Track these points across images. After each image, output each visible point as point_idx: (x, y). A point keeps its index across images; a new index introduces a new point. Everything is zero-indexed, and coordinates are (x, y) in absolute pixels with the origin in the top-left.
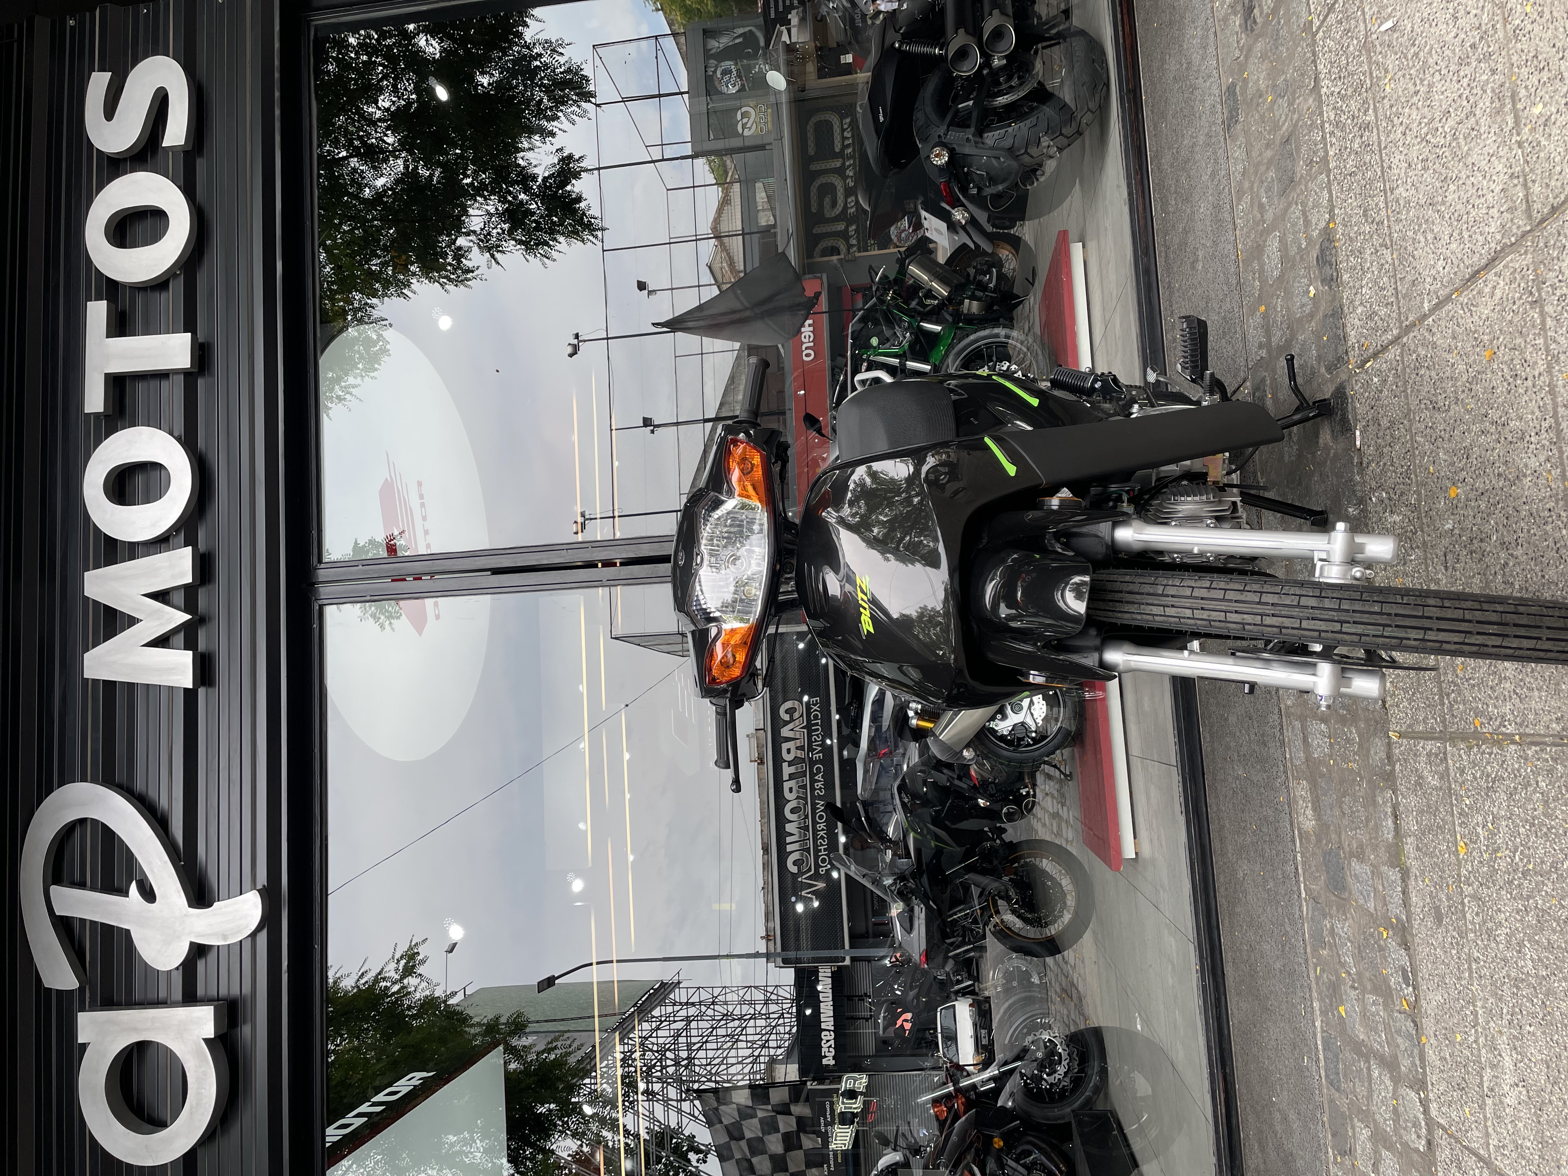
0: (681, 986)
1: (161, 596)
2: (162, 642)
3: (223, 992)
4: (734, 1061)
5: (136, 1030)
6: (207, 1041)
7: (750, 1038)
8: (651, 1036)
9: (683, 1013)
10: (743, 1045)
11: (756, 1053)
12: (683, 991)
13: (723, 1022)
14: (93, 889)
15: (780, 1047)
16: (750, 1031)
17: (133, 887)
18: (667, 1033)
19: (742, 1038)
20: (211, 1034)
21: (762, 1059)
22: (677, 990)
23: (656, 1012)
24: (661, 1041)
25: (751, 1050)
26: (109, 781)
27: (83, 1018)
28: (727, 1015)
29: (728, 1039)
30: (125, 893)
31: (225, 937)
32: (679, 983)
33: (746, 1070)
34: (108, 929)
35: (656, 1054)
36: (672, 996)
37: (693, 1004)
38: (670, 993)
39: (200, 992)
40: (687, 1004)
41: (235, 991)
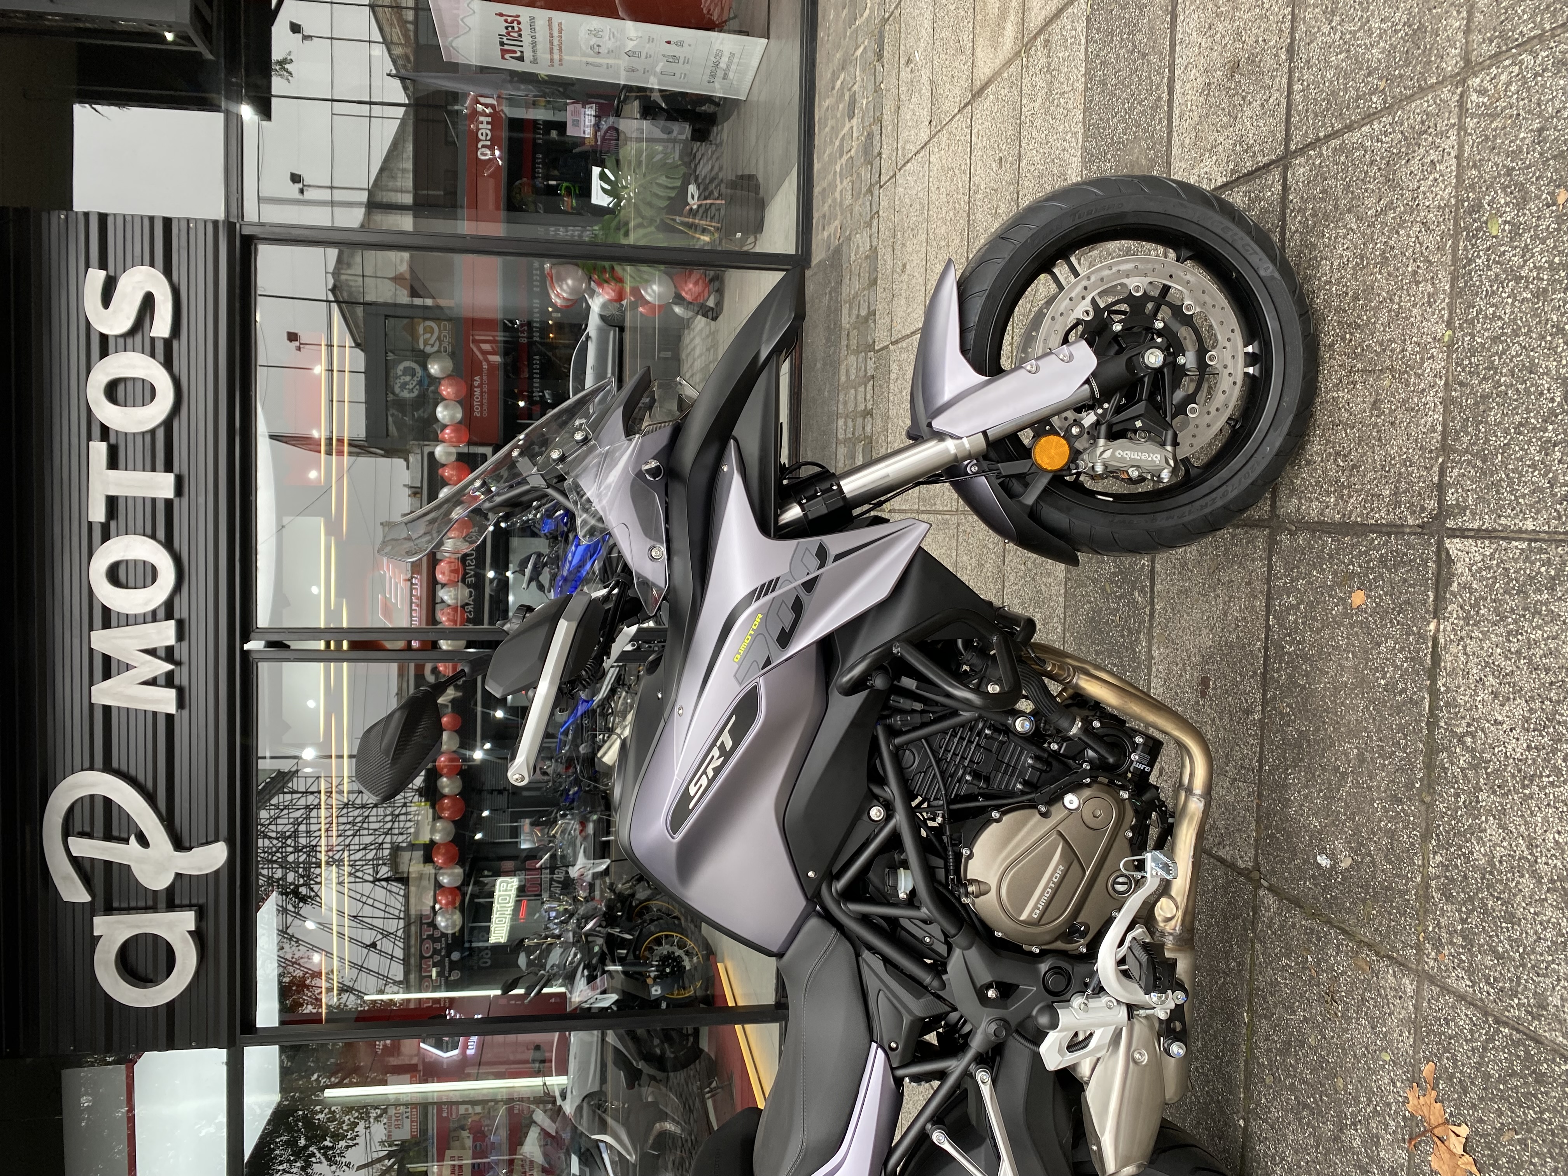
0: (300, 774)
1: (152, 652)
2: (153, 682)
3: (194, 901)
4: (357, 847)
5: (138, 927)
6: (189, 932)
7: (372, 826)
8: (270, 824)
9: (302, 802)
10: (366, 832)
11: (380, 840)
12: (302, 780)
13: (345, 811)
14: (98, 839)
15: (402, 834)
16: (371, 819)
17: (133, 839)
18: (286, 821)
19: (365, 825)
20: (193, 928)
21: (385, 846)
22: (295, 779)
23: (274, 801)
24: (280, 828)
25: (373, 837)
26: (108, 768)
27: (97, 920)
28: (347, 804)
29: (348, 826)
30: (126, 841)
31: (200, 869)
32: (297, 771)
33: (370, 856)
34: (108, 864)
35: (275, 842)
36: (290, 785)
37: (312, 793)
38: (288, 782)
39: (177, 901)
40: (306, 792)
41: (202, 901)
